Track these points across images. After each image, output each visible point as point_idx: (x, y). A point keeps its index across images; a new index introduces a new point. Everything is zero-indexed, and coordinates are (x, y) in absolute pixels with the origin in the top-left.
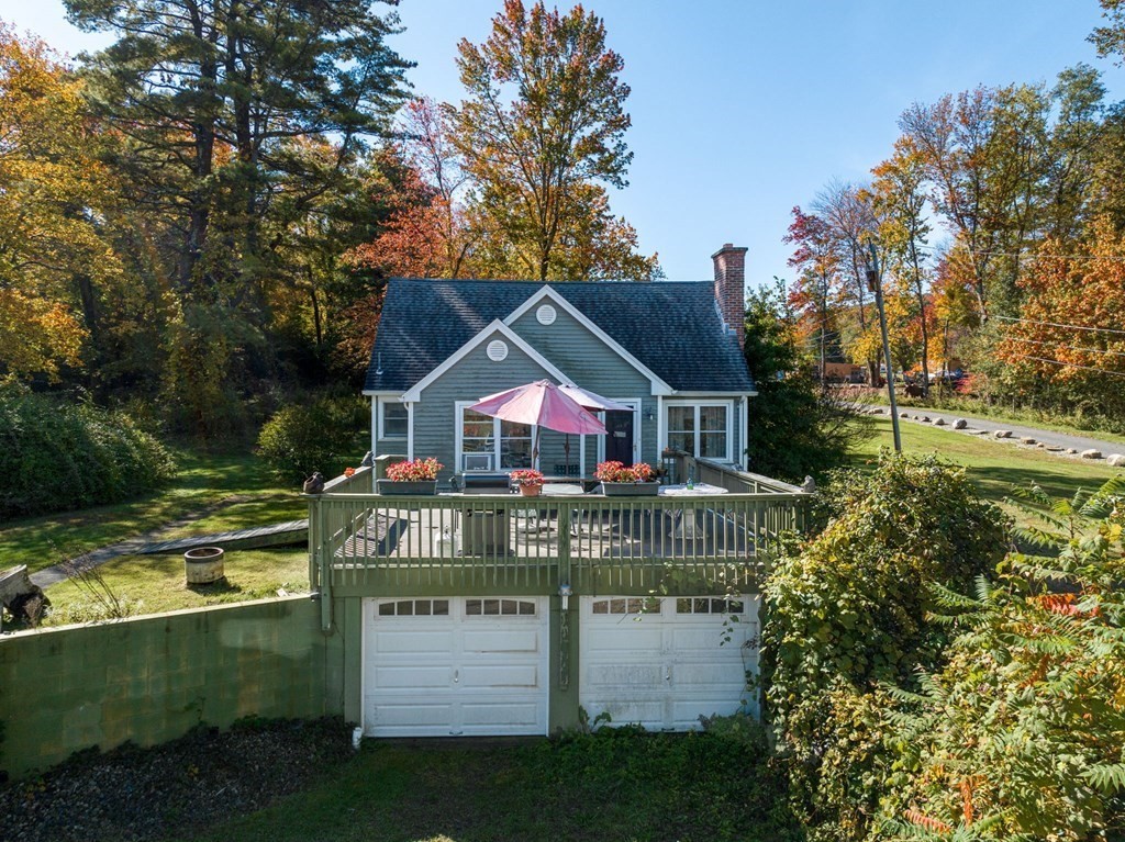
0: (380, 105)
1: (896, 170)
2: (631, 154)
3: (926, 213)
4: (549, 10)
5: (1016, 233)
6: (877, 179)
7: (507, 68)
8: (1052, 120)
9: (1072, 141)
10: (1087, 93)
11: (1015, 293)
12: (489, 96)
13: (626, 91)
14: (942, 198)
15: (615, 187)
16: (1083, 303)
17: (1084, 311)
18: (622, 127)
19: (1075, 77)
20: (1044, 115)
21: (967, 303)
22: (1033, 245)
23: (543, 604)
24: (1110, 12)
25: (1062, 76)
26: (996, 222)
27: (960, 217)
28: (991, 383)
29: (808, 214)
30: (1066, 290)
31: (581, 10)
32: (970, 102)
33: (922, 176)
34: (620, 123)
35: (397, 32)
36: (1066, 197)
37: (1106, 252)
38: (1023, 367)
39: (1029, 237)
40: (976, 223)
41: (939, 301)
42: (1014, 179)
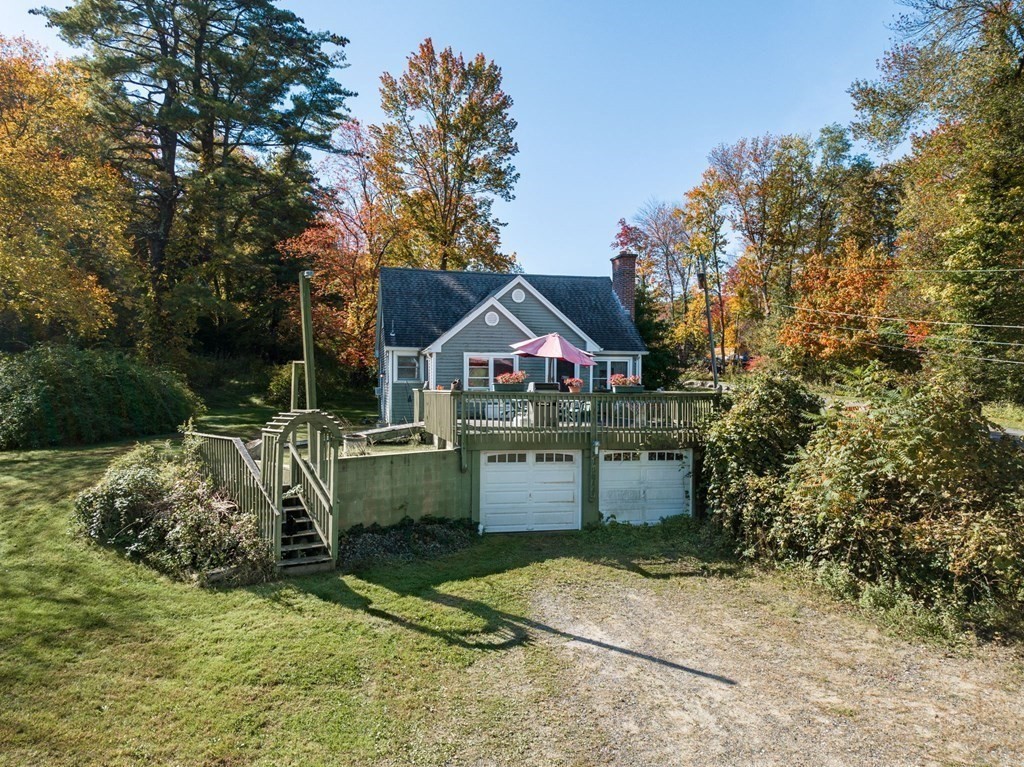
0: (322, 124)
1: (704, 195)
2: (518, 175)
3: (725, 229)
4: (456, 55)
5: (790, 248)
6: (690, 201)
7: (419, 98)
8: (816, 162)
9: (830, 181)
10: (840, 146)
11: (790, 294)
12: (404, 121)
13: (513, 124)
14: (738, 218)
15: (503, 200)
16: (837, 302)
17: (839, 308)
18: (510, 152)
19: (831, 132)
20: (810, 160)
21: (754, 300)
22: (803, 259)
23: (577, 455)
24: (858, 113)
25: (823, 131)
26: (777, 239)
27: (752, 233)
28: (772, 362)
29: (632, 225)
30: (826, 292)
31: (483, 58)
32: (760, 146)
33: (725, 200)
34: (507, 148)
35: (341, 67)
36: (826, 221)
37: (853, 265)
38: (796, 349)
39: (799, 251)
40: (763, 239)
41: (732, 300)
42: (790, 207)
